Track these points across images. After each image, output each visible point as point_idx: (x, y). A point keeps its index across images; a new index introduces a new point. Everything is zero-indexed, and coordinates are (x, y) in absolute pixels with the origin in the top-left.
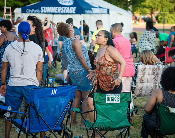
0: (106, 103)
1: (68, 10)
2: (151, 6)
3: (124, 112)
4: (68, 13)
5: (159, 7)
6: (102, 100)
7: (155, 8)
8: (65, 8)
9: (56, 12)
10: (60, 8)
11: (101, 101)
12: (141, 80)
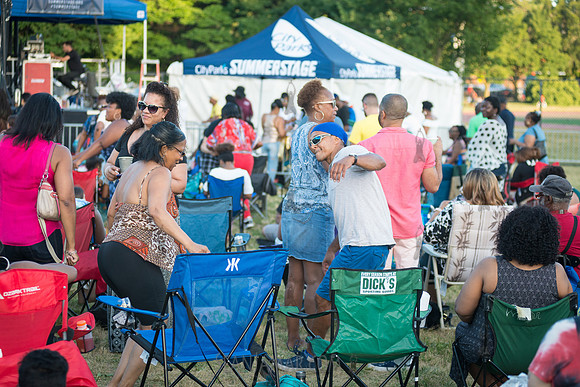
0: (362, 293)
1: (297, 68)
2: (515, 61)
3: (404, 316)
4: (298, 75)
5: (533, 64)
6: (351, 286)
7: (524, 66)
8: (290, 63)
9: (268, 73)
10: (278, 62)
11: (349, 290)
12: (460, 241)
